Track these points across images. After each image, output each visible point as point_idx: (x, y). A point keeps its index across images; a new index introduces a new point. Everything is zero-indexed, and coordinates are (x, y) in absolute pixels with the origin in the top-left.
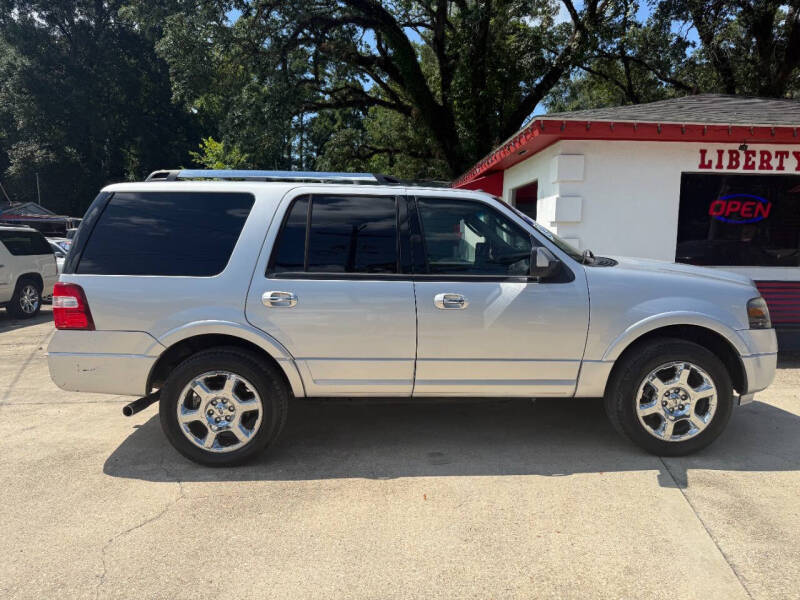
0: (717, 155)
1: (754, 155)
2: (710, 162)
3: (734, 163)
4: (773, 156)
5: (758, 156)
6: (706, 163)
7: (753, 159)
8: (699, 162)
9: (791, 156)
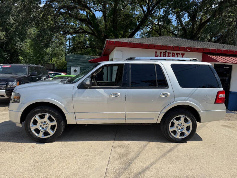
0: (160, 53)
1: (170, 54)
2: (158, 55)
3: (165, 56)
4: (175, 54)
5: (171, 54)
6: (157, 55)
7: (170, 55)
8: (155, 55)
9: (180, 54)
